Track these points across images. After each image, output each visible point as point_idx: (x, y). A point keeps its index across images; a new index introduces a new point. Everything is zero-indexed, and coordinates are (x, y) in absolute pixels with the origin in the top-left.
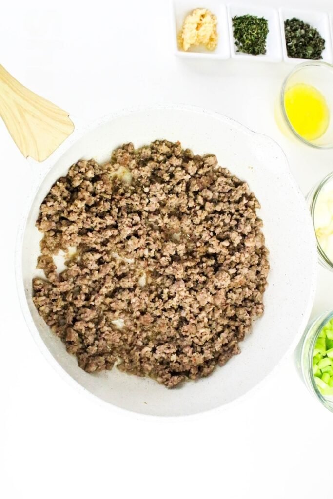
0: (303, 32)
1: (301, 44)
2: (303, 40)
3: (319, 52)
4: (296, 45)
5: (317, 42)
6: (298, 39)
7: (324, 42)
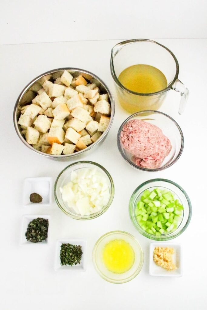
0: (33, 231)
1: (39, 232)
2: (38, 231)
3: (44, 221)
4: (41, 236)
5: (39, 222)
6: (37, 235)
7: (39, 219)
